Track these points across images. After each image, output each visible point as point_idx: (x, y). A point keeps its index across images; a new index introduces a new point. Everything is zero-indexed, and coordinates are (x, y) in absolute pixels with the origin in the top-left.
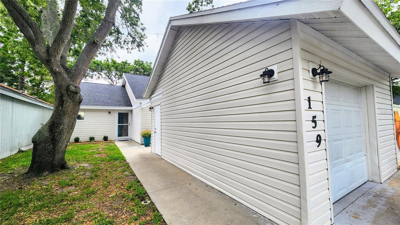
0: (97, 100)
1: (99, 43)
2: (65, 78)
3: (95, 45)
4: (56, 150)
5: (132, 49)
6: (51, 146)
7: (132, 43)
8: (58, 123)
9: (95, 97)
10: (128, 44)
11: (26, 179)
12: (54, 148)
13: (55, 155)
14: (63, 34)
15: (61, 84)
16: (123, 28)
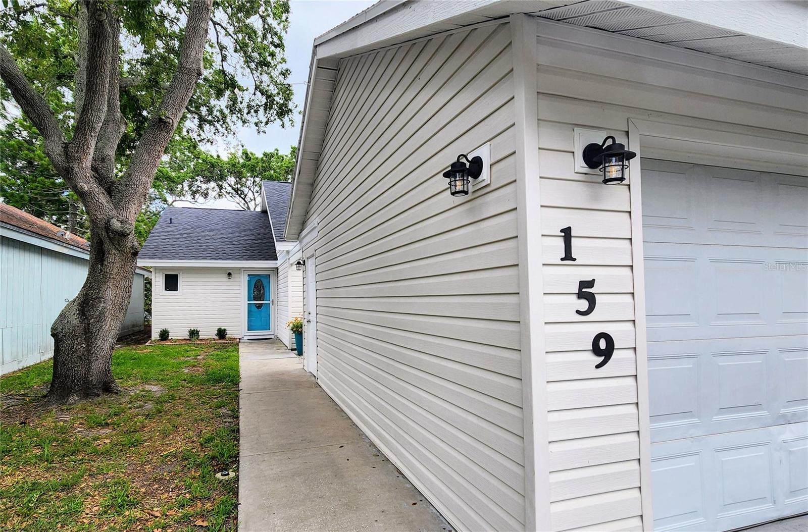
0: (204, 247)
1: (171, 121)
2: (101, 203)
3: (162, 126)
4: (93, 353)
5: (267, 123)
6: (83, 345)
7: (265, 110)
8: (94, 297)
9: (202, 239)
10: (256, 112)
11: (40, 407)
12: (89, 351)
13: (90, 362)
14: (90, 111)
15: (95, 217)
16: (243, 75)
